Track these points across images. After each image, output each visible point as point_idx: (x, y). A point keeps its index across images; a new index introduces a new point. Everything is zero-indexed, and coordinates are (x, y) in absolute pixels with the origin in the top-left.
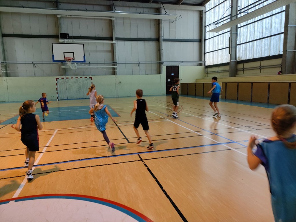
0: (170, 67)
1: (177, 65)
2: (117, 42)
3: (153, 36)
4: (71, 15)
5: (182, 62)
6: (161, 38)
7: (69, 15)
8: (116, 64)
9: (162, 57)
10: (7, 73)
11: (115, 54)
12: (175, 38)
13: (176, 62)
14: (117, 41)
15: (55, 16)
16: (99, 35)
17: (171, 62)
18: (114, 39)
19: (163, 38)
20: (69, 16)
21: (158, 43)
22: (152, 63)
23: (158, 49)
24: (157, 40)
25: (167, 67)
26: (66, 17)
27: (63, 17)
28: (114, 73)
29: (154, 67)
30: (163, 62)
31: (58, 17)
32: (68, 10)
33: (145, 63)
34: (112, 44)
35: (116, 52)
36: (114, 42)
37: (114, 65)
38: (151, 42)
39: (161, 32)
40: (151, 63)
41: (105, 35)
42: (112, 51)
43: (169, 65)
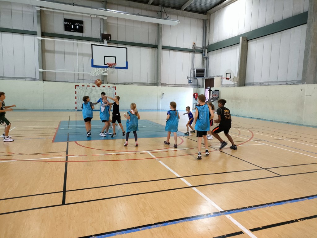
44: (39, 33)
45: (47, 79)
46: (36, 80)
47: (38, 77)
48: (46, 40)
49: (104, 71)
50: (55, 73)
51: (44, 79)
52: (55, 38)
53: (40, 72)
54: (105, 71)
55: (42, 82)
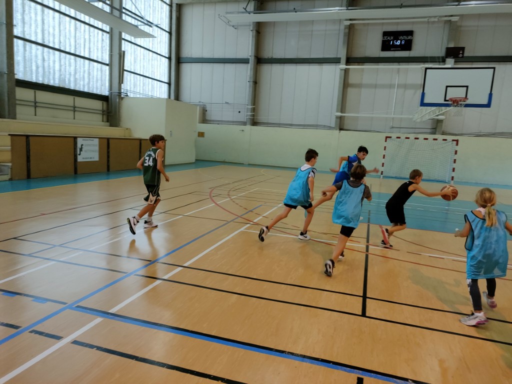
44: (343, 60)
45: (345, 128)
46: (330, 128)
47: (333, 125)
48: (352, 68)
49: (441, 112)
50: (356, 118)
51: (341, 128)
52: (365, 64)
53: (337, 117)
54: (443, 112)
55: (338, 131)
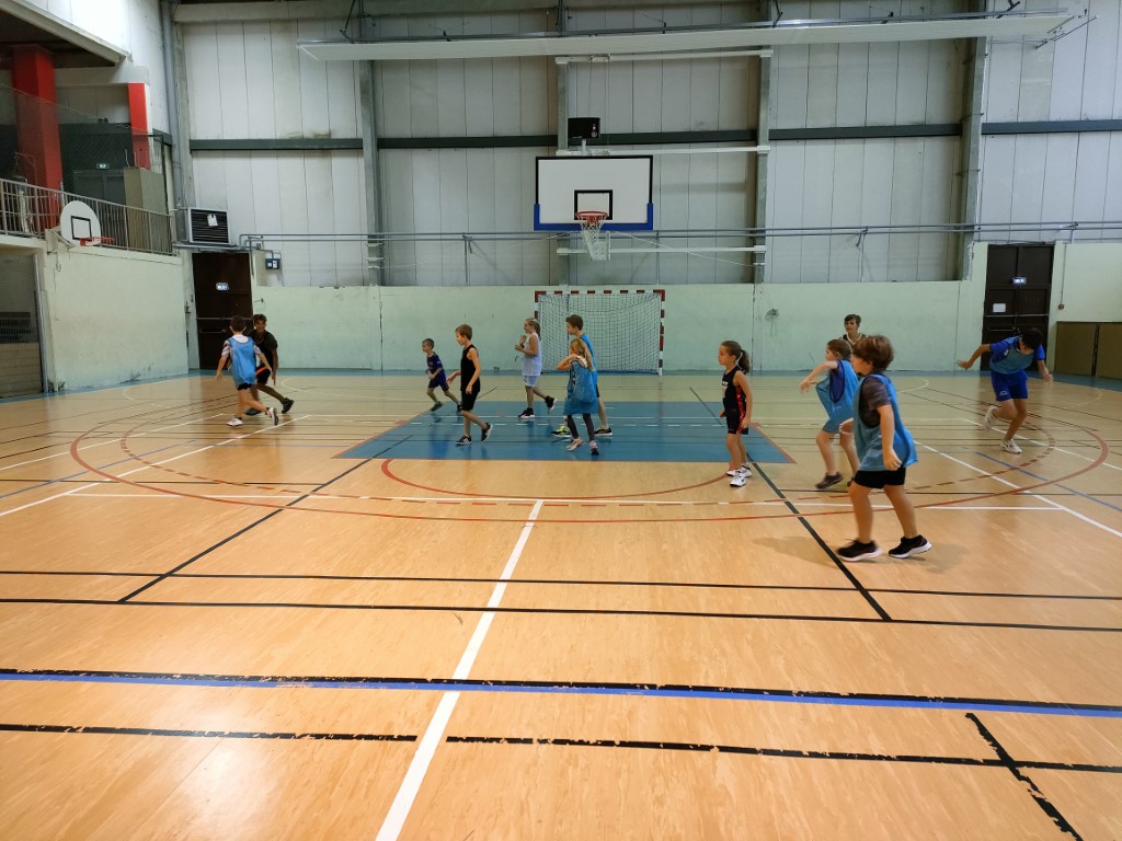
0: (1009, 247)
1: (1046, 238)
2: (774, 148)
3: (937, 114)
4: (605, 55)
5: (1074, 226)
6: (974, 118)
7: (597, 55)
8: (764, 237)
9: (974, 203)
10: (382, 271)
11: (760, 197)
12: (1044, 119)
13: (1039, 226)
14: (773, 142)
15: (548, 61)
16: (702, 123)
17: (1012, 227)
18: (763, 134)
19: (983, 120)
20: (600, 60)
21: (957, 144)
22: (922, 229)
23: (955, 172)
24: (957, 129)
25: (994, 251)
26: (588, 63)
27: (577, 64)
28: (750, 272)
29: (931, 249)
30: (976, 228)
31: (558, 66)
32: (597, 33)
33: (890, 230)
34: (754, 159)
35: (765, 190)
36: (760, 148)
37: (752, 241)
38: (927, 139)
39: (975, 93)
40: (915, 230)
41: (727, 123)
42: (752, 185)
43: (1002, 238)
